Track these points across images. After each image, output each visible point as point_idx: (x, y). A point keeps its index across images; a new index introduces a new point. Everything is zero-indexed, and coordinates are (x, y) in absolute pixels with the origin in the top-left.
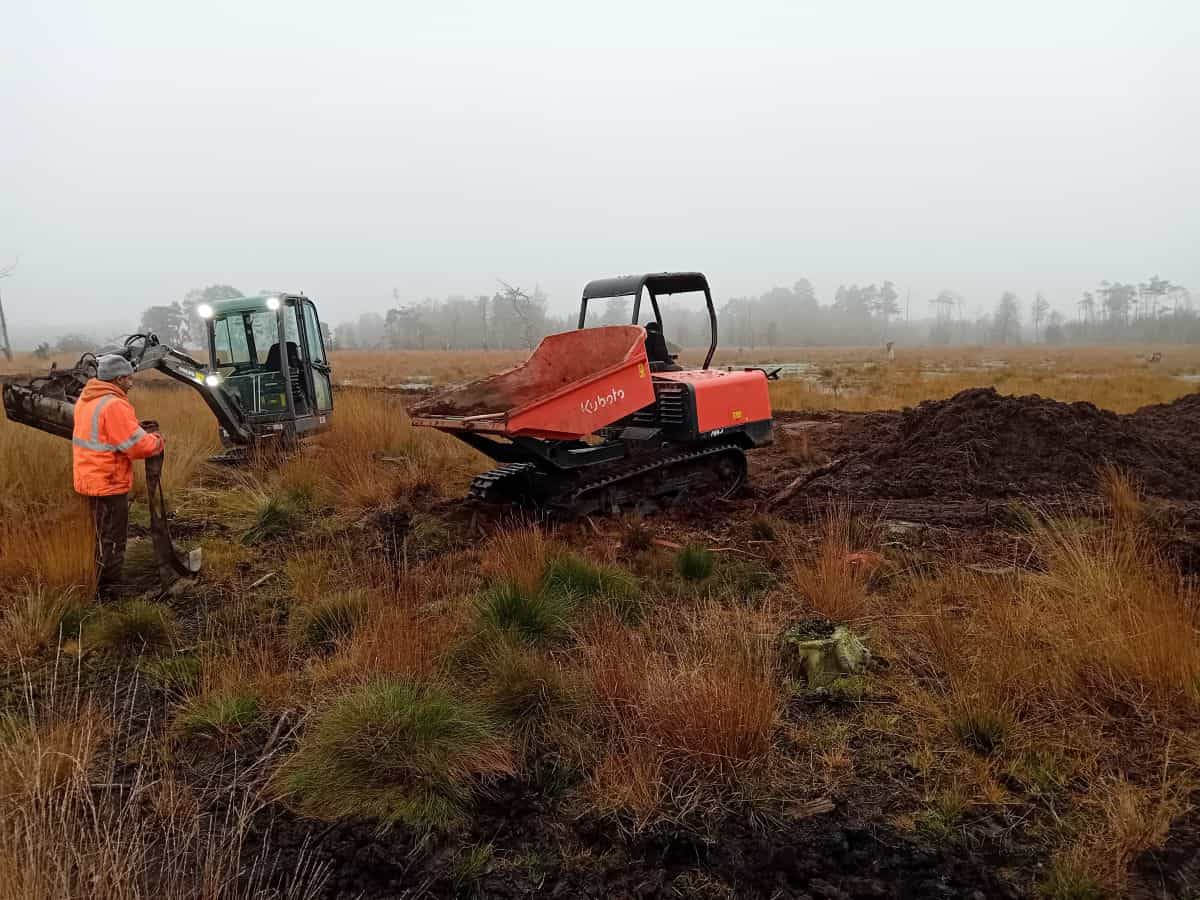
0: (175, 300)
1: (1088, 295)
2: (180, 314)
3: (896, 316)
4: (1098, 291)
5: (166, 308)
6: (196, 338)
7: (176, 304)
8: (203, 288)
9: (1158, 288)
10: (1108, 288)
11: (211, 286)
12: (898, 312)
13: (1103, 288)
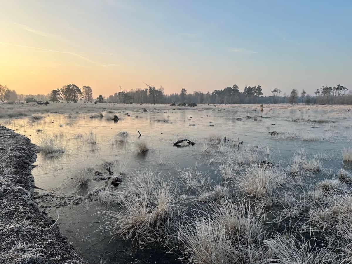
0: (58, 88)
1: (318, 90)
2: (60, 92)
3: (261, 95)
4: (321, 89)
5: (55, 91)
6: (65, 99)
7: (58, 89)
8: (67, 85)
9: (340, 88)
10: (324, 88)
11: (69, 84)
12: (262, 94)
13: (322, 88)
